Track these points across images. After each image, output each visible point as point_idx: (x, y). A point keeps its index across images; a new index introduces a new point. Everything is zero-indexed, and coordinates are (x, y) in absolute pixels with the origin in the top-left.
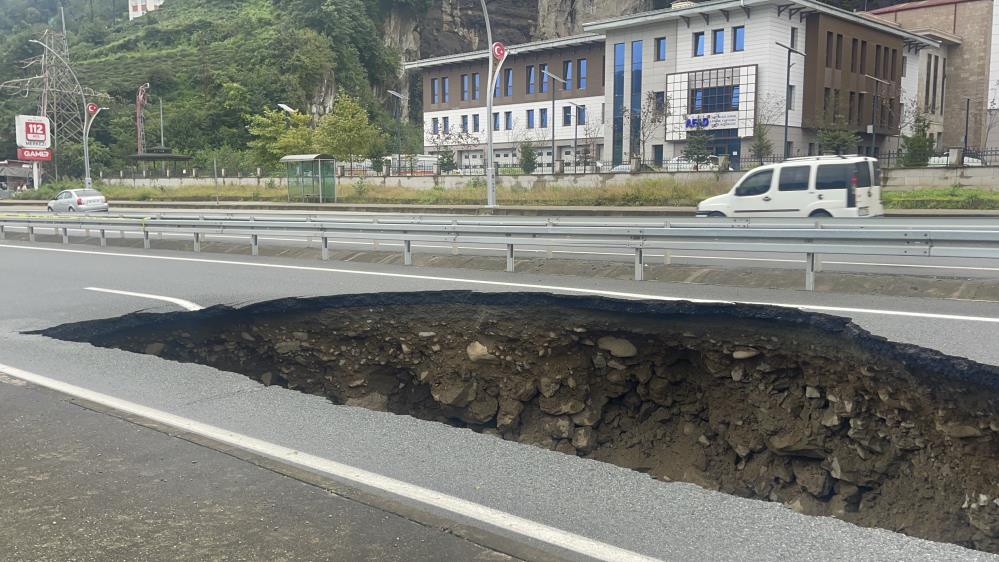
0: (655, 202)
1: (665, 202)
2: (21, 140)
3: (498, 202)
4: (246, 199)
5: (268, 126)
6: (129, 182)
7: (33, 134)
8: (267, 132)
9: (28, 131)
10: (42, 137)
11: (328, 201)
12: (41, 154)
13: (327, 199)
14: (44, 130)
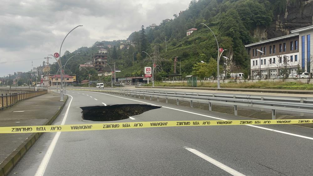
0: (256, 88)
1: (259, 87)
2: (145, 73)
3: (221, 87)
4: (181, 86)
5: (197, 67)
6: (167, 82)
7: (148, 71)
8: (197, 68)
9: (147, 70)
10: (150, 72)
12: (149, 76)
13: (195, 86)
14: (150, 70)
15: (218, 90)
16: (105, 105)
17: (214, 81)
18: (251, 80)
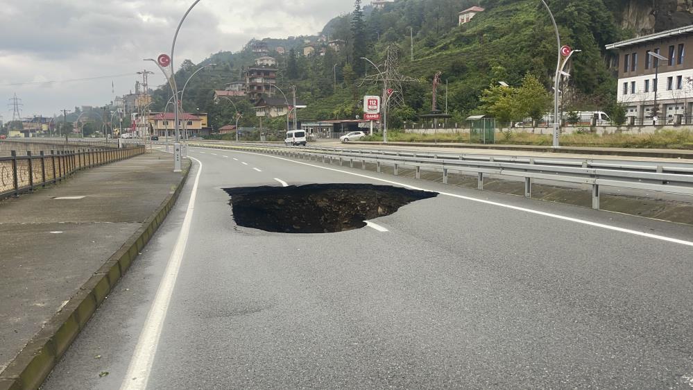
0: (658, 146)
1: (665, 146)
2: (365, 109)
3: (561, 144)
4: (455, 141)
5: (491, 95)
6: (416, 131)
7: (372, 105)
8: (489, 99)
9: (369, 104)
10: (375, 107)
11: (491, 143)
12: (375, 116)
13: (489, 141)
14: (377, 103)
15: (555, 151)
16: (285, 185)
17: (535, 129)
18: (634, 128)
